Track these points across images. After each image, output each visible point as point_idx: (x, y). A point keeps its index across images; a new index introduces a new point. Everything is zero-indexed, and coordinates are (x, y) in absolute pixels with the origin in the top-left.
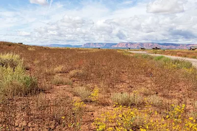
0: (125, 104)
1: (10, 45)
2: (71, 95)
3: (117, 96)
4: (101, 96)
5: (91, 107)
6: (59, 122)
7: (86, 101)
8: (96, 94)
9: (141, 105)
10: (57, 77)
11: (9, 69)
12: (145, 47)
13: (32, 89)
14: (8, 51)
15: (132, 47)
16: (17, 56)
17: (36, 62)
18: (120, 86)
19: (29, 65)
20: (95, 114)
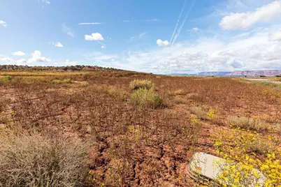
0: (244, 127)
1: (145, 74)
2: (188, 112)
3: (234, 119)
4: (216, 116)
5: (206, 124)
6: (179, 132)
7: (202, 119)
8: (211, 114)
9: (264, 131)
10: (178, 98)
11: (145, 90)
12: (265, 75)
13: (160, 105)
14: (144, 79)
15: (249, 74)
16: (150, 82)
17: (162, 86)
18: (236, 110)
19: (157, 88)
20: (211, 131)
